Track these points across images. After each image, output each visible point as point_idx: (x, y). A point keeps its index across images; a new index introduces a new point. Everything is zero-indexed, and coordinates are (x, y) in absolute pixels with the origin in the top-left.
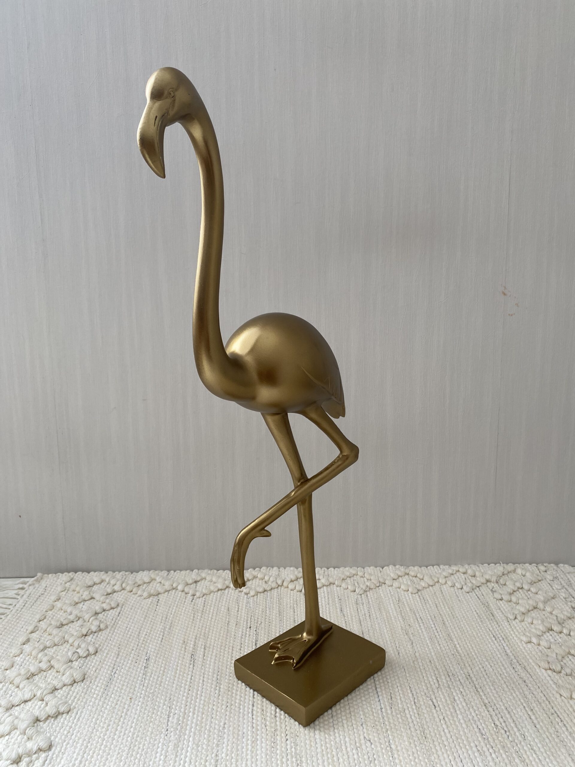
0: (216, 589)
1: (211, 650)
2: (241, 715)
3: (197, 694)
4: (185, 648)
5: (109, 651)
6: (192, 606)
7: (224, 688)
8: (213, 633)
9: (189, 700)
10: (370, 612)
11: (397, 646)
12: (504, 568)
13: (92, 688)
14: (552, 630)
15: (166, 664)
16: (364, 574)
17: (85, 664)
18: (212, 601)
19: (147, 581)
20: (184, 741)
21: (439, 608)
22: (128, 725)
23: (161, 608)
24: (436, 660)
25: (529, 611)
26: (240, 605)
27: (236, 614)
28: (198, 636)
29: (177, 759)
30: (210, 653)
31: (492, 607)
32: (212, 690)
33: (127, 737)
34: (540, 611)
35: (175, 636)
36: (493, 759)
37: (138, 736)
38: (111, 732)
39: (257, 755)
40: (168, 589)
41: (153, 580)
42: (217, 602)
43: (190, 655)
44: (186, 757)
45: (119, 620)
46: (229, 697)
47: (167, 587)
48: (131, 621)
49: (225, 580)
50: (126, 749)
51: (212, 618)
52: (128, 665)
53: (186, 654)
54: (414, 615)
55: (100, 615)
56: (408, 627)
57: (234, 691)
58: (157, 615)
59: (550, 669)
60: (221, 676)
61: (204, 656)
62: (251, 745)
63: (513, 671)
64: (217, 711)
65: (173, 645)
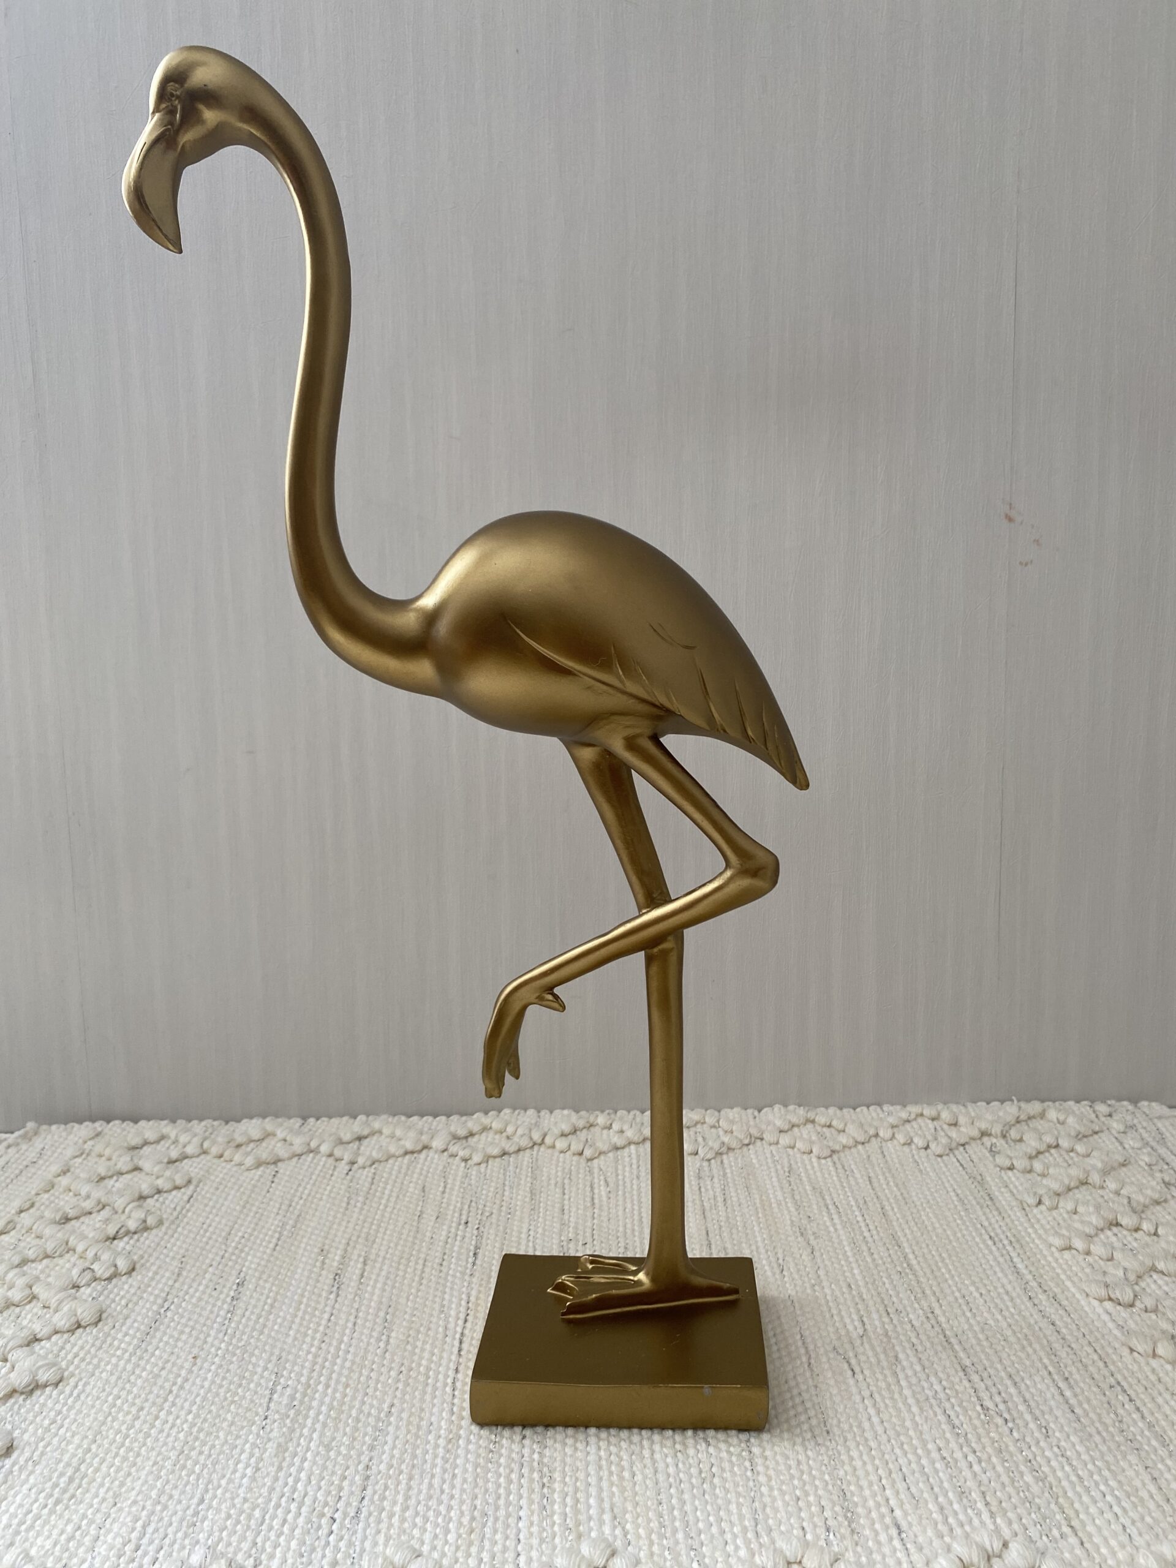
0: (401, 1151)
1: (378, 1265)
2: (429, 1389)
3: (338, 1349)
4: (323, 1263)
5: (160, 1267)
6: (345, 1182)
7: (397, 1338)
8: (385, 1233)
9: (320, 1360)
10: (727, 1192)
11: (780, 1256)
12: (1020, 1108)
13: (114, 1339)
14: (1118, 1224)
15: (277, 1293)
16: (718, 1121)
17: (106, 1292)
18: (390, 1173)
19: (256, 1138)
20: (299, 1439)
21: (876, 1185)
22: (182, 1408)
23: (280, 1188)
24: (861, 1283)
25: (1069, 1189)
26: (450, 1181)
27: (438, 1198)
28: (354, 1238)
29: (281, 1474)
30: (376, 1271)
31: (992, 1183)
32: (372, 1340)
33: (179, 1432)
34: (1093, 1190)
35: (305, 1240)
36: (975, 1475)
37: (200, 1430)
38: (145, 1422)
39: (456, 1466)
40: (299, 1152)
41: (268, 1135)
42: (401, 1176)
43: (331, 1276)
44: (301, 1469)
45: (188, 1211)
46: (406, 1354)
47: (298, 1148)
48: (214, 1211)
49: (421, 1133)
50: (173, 1455)
51: (386, 1206)
52: (197, 1294)
53: (324, 1273)
54: (820, 1200)
55: (149, 1201)
56: (805, 1221)
57: (419, 1344)
58: (271, 1200)
59: (1110, 1299)
60: (393, 1315)
61: (362, 1276)
62: (444, 1448)
63: (1029, 1304)
64: (378, 1381)
65: (298, 1257)
